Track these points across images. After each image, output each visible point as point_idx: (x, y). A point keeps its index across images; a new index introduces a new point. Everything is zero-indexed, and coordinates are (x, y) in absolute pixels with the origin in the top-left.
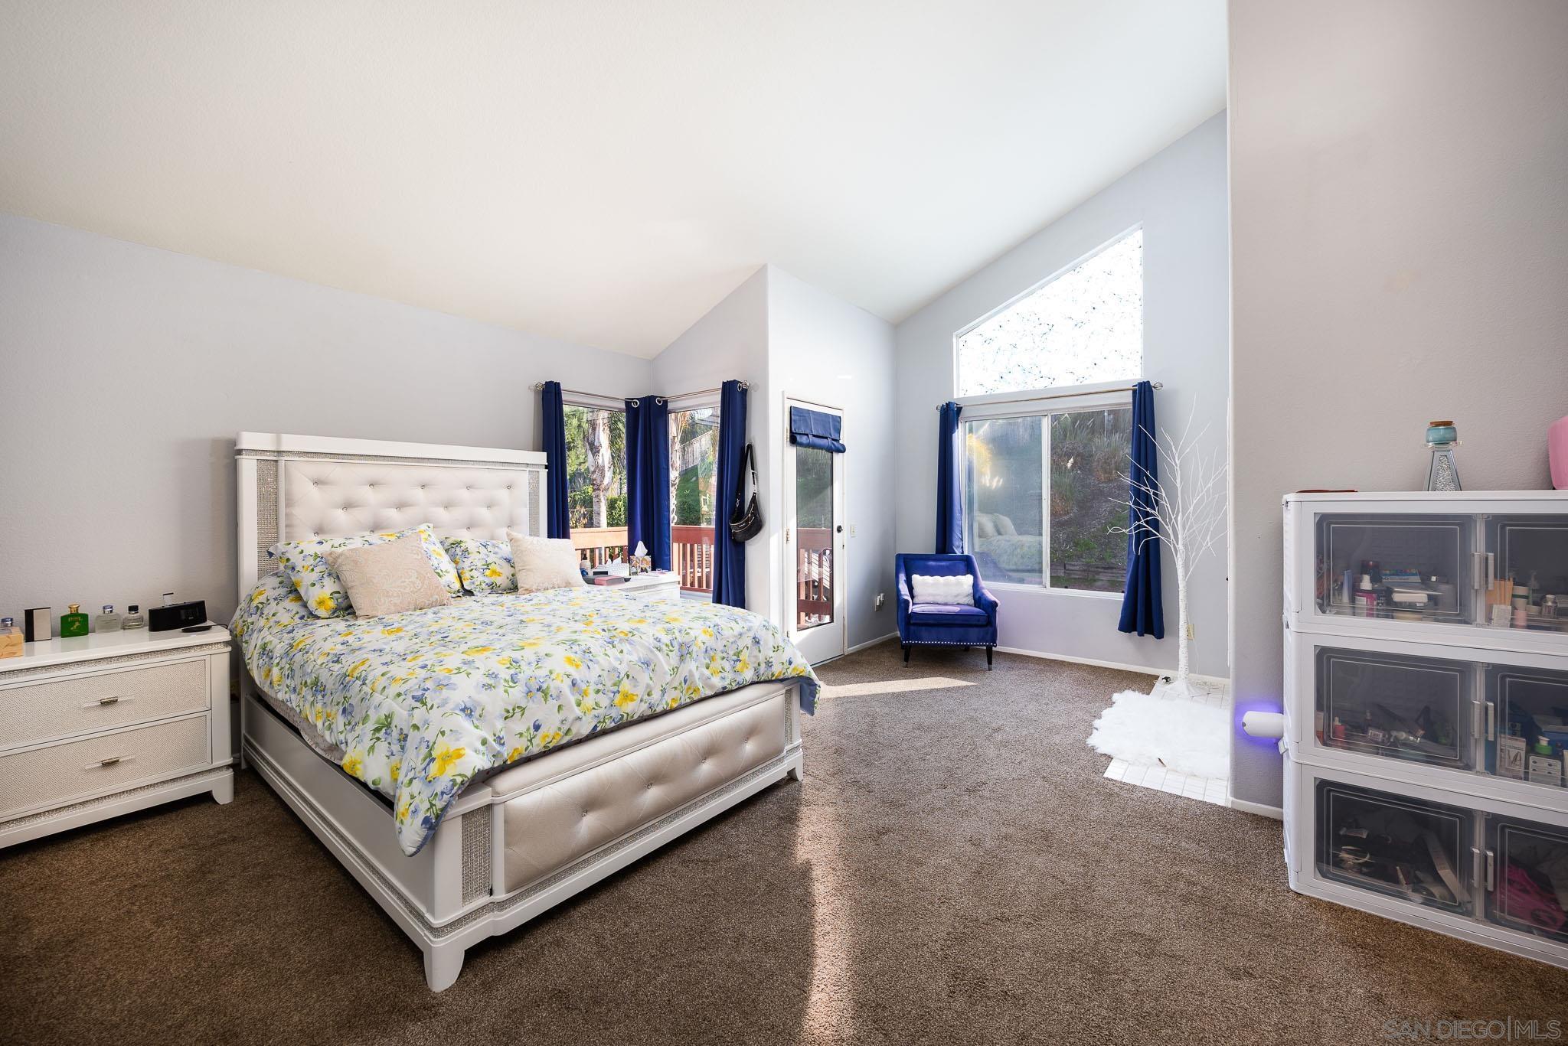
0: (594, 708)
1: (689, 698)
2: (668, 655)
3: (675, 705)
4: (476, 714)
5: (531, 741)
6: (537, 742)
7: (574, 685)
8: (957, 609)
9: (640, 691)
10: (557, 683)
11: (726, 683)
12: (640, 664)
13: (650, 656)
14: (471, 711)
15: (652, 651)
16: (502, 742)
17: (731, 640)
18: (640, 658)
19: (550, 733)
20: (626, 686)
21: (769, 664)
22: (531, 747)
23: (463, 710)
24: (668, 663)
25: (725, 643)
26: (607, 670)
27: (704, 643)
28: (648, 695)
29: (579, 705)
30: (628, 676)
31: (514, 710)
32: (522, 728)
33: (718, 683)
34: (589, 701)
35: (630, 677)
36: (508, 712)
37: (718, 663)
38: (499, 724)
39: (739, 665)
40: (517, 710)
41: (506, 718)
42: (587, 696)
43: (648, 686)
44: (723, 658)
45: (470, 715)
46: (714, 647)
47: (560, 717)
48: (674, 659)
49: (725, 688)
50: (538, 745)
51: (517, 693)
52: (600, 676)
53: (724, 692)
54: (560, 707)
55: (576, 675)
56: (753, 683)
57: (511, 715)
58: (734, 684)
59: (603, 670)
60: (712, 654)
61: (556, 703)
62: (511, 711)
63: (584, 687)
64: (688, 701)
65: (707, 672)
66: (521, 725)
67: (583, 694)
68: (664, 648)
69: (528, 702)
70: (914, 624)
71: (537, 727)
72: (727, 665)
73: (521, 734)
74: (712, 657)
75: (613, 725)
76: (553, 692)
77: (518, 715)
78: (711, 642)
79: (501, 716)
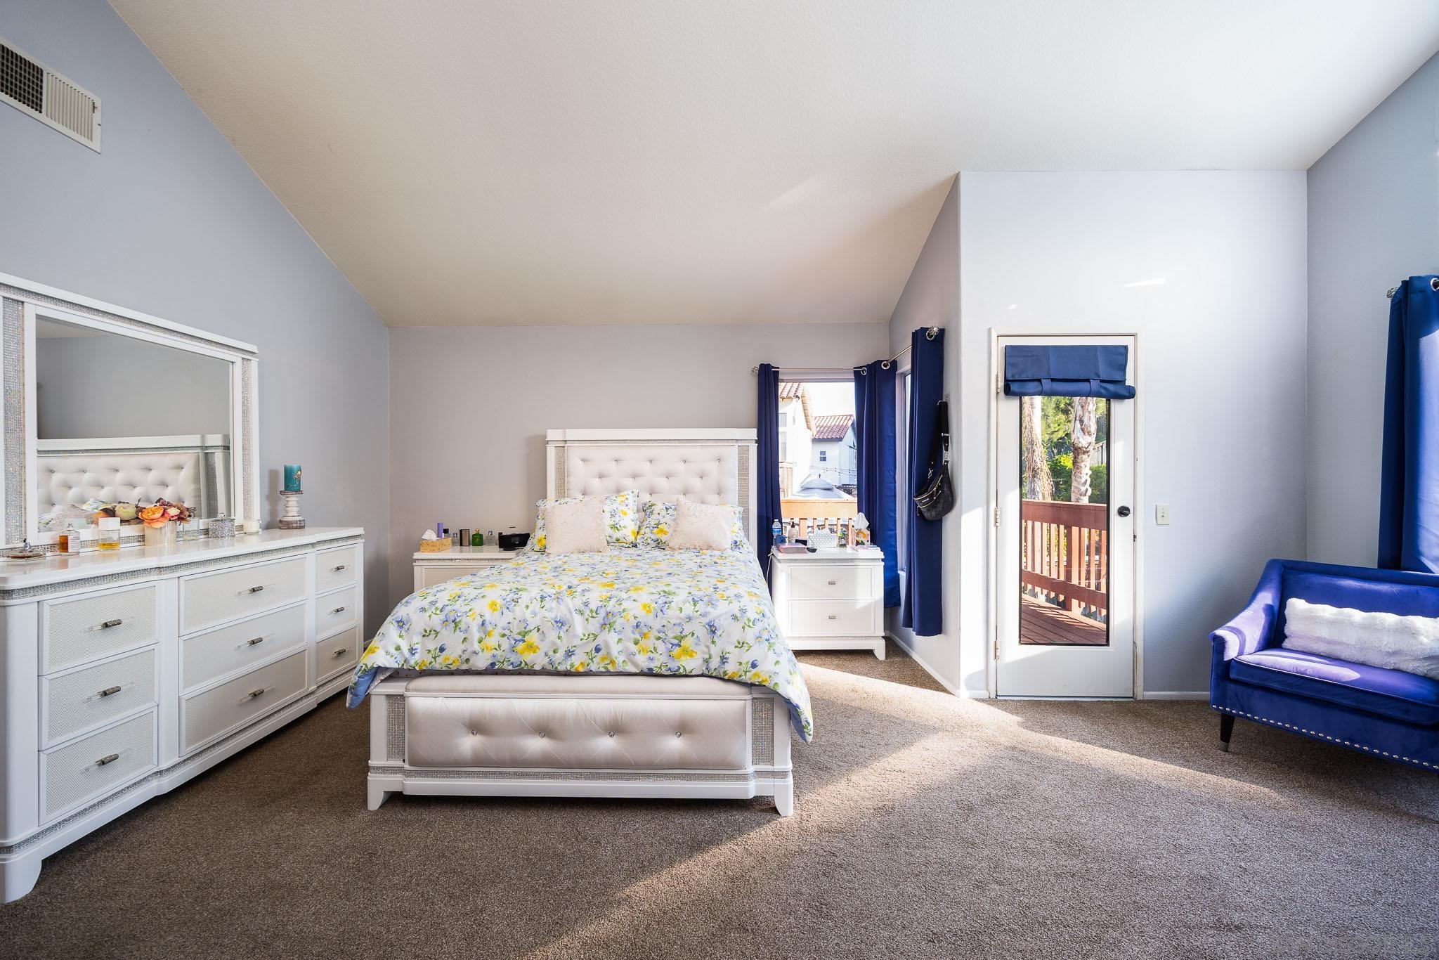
0: (496, 649)
1: (606, 668)
2: (587, 620)
3: (581, 669)
4: (406, 627)
5: (435, 658)
6: (441, 661)
7: (483, 624)
8: (1348, 675)
9: (545, 647)
10: (469, 620)
11: (652, 665)
12: (553, 622)
13: (568, 617)
14: (404, 624)
15: (571, 613)
16: (413, 652)
17: (673, 621)
18: (556, 617)
19: (452, 657)
20: (533, 638)
21: (724, 660)
22: (434, 663)
23: (398, 622)
24: (585, 628)
25: (665, 622)
26: (518, 619)
27: (635, 617)
28: (555, 652)
29: (480, 642)
30: (538, 630)
31: (430, 631)
32: (432, 647)
33: (643, 662)
34: (492, 641)
35: (540, 632)
36: (426, 631)
37: (650, 643)
38: (417, 639)
39: (677, 650)
40: (433, 632)
41: (424, 636)
42: (489, 636)
43: (554, 643)
44: (659, 638)
45: (401, 627)
46: (649, 624)
47: (463, 647)
48: (594, 626)
49: (651, 670)
50: (441, 664)
51: (436, 620)
52: (509, 623)
53: (650, 674)
54: (465, 639)
55: (488, 618)
56: (702, 675)
57: (427, 634)
58: (663, 669)
59: (515, 619)
60: (645, 630)
61: (463, 636)
62: (428, 632)
63: (490, 628)
64: (603, 670)
65: (634, 648)
66: (433, 645)
67: (487, 634)
68: (587, 612)
69: (442, 628)
70: (1236, 682)
71: (442, 650)
72: (661, 647)
73: (429, 651)
74: (645, 634)
75: (510, 668)
76: (463, 626)
77: (433, 636)
78: (647, 618)
79: (420, 633)
